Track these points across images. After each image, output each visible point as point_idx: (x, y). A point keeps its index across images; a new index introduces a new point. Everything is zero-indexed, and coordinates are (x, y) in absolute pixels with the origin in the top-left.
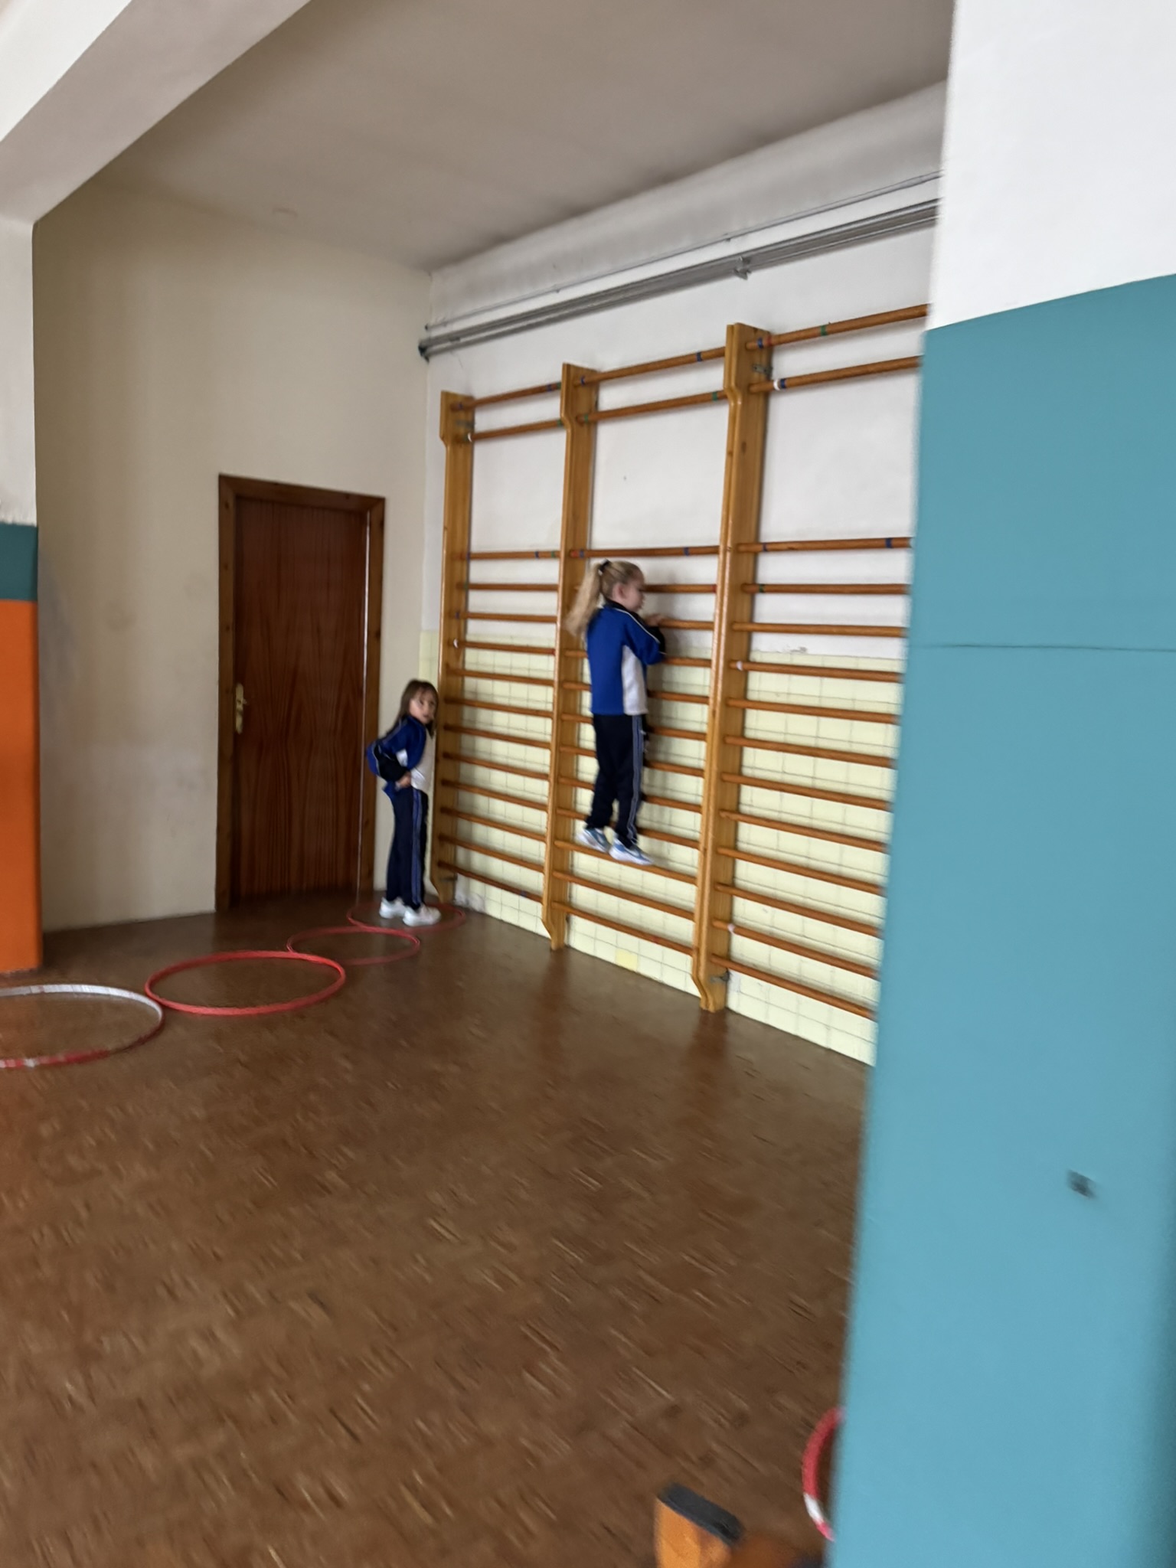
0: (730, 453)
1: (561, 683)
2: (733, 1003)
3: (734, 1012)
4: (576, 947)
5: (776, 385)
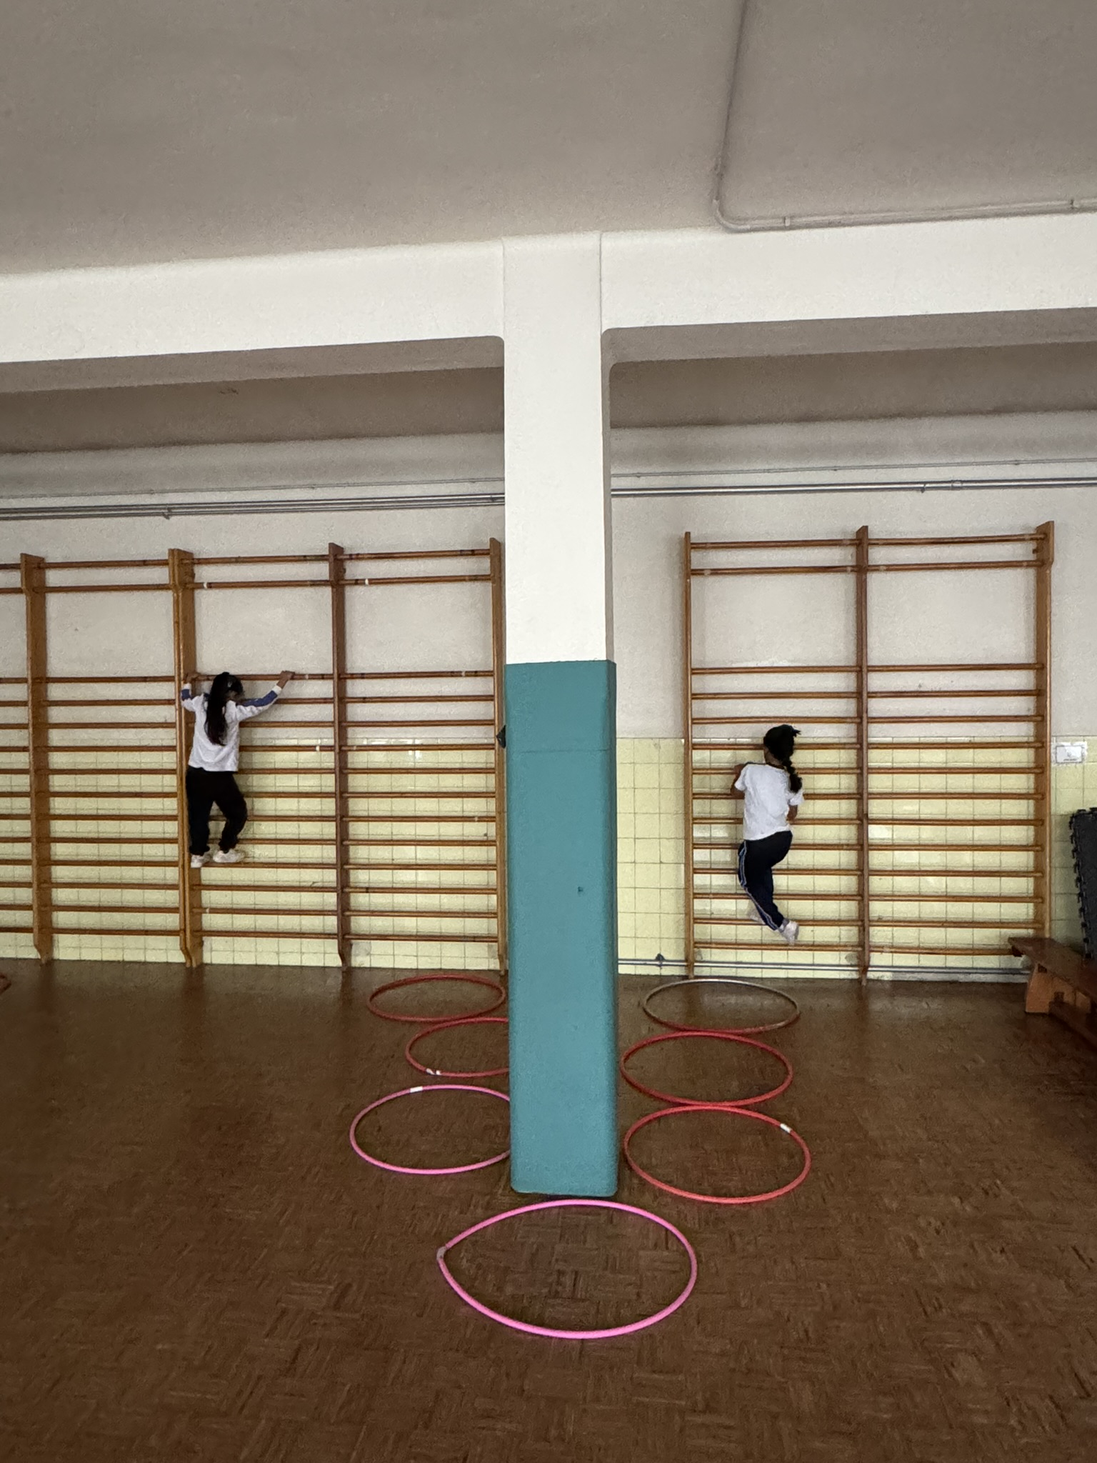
0: (177, 623)
1: (36, 771)
2: (208, 958)
3: (207, 964)
4: (61, 958)
5: (205, 585)
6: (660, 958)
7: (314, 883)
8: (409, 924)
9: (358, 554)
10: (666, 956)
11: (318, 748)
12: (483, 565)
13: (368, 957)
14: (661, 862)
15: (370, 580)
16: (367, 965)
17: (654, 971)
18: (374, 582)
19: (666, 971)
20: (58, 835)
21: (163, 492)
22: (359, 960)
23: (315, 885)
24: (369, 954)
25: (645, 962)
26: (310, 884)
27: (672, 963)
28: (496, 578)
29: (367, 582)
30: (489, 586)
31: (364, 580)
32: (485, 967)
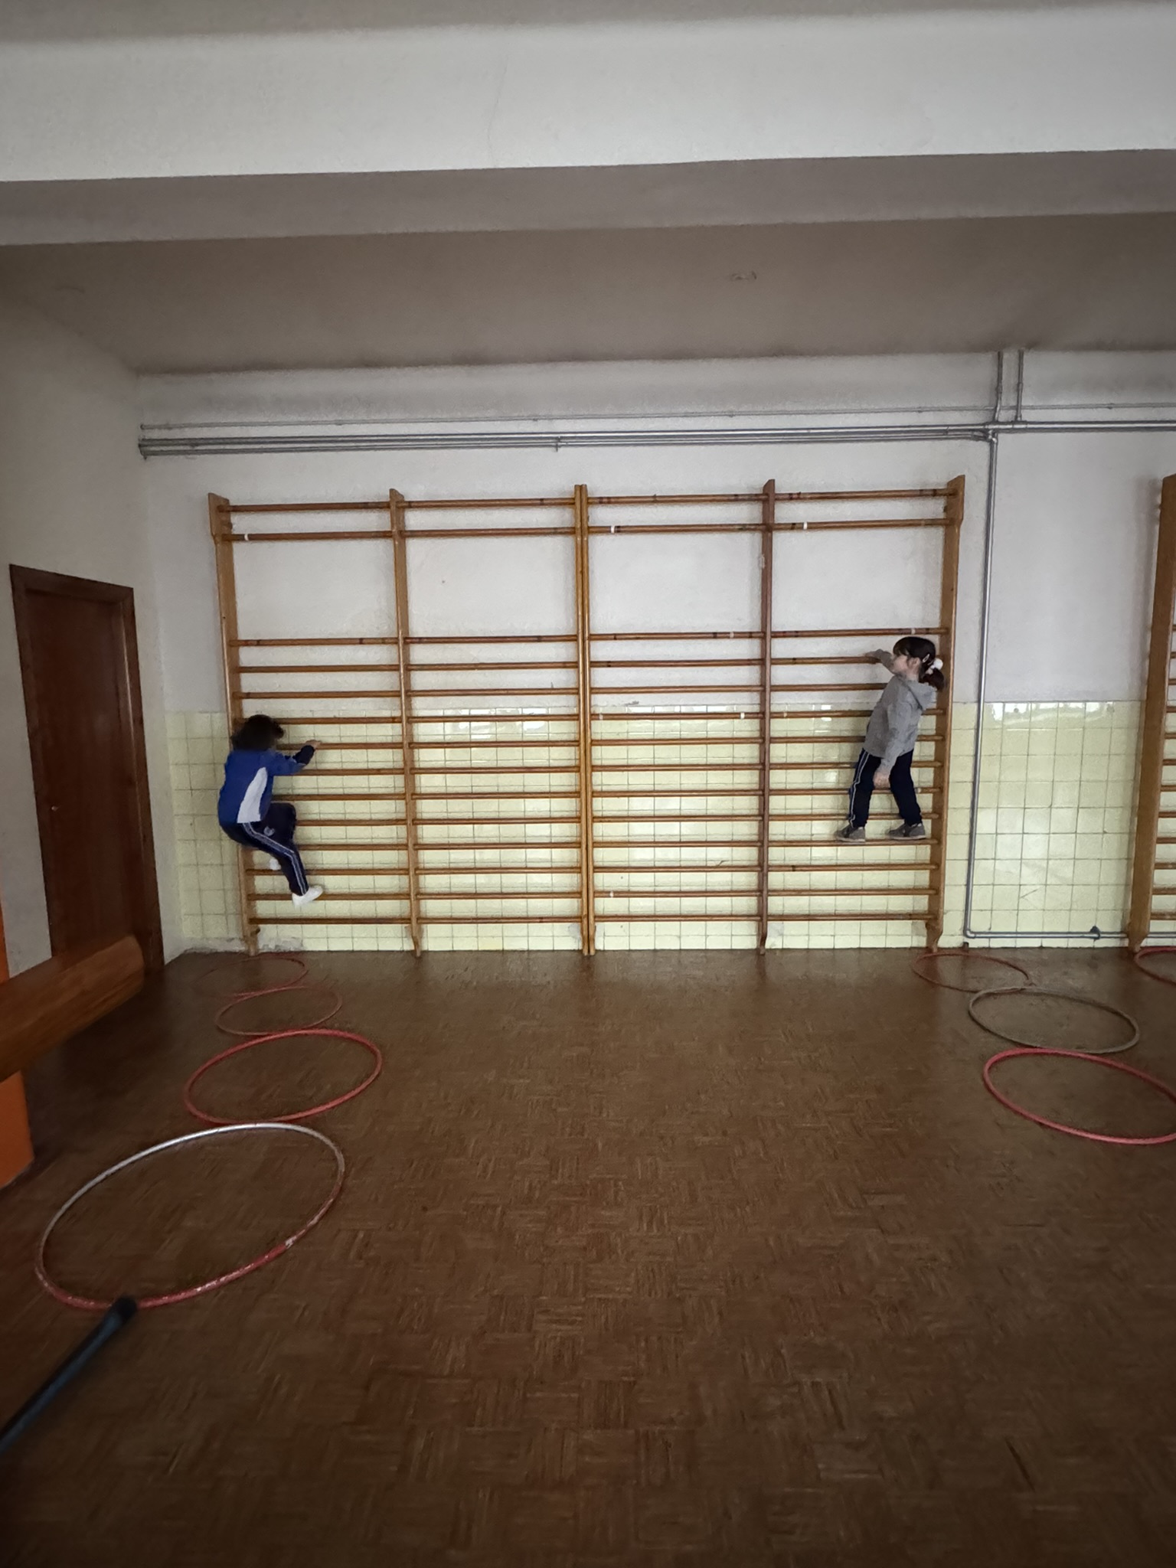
0: (580, 573)
1: (405, 745)
2: (599, 945)
3: (600, 951)
4: (430, 949)
5: (613, 530)
6: (1095, 930)
7: (722, 861)
8: (826, 903)
9: (799, 494)
10: (1102, 928)
11: (743, 716)
12: (934, 508)
13: (780, 938)
14: (1105, 832)
15: (809, 523)
16: (779, 946)
17: (1088, 943)
18: (814, 526)
19: (1101, 943)
20: (425, 816)
21: (550, 418)
22: (773, 942)
23: (724, 864)
24: (782, 935)
25: (1081, 935)
26: (718, 863)
27: (1110, 935)
28: (950, 523)
29: (805, 526)
30: (938, 533)
31: (803, 524)
32: (908, 945)
